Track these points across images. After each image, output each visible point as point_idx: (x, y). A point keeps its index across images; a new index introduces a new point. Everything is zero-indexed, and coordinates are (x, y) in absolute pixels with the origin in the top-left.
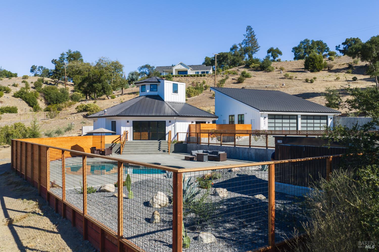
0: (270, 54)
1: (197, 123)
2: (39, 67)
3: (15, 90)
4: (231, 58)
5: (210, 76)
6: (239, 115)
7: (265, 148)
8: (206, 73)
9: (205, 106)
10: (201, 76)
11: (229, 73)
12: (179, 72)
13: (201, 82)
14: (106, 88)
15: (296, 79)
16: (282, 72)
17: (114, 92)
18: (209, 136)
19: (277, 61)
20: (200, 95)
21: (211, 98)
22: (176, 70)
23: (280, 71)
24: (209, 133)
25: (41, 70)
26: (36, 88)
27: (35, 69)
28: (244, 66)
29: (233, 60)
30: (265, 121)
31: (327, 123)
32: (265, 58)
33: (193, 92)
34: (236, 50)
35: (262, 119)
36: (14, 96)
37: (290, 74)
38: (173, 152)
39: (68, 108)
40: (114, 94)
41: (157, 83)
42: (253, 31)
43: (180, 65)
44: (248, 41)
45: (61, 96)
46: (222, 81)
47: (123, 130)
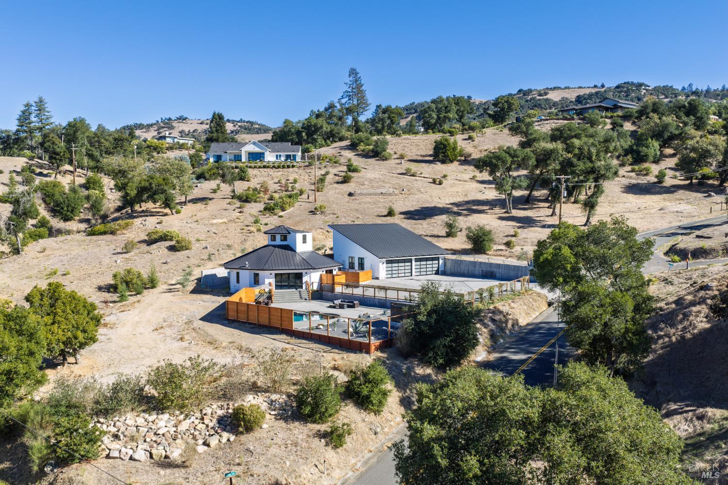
1: (327, 273)
5: (300, 166)
6: (359, 258)
7: (385, 298)
8: (293, 159)
14: (170, 200)
15: (420, 175)
16: (403, 162)
20: (296, 205)
23: (400, 159)
28: (348, 143)
30: (384, 266)
31: (439, 264)
33: (287, 203)
34: (333, 110)
35: (381, 264)
37: (414, 167)
41: (287, 235)
42: (360, 77)
43: (252, 144)
44: (351, 94)
46: (322, 180)
47: (267, 281)
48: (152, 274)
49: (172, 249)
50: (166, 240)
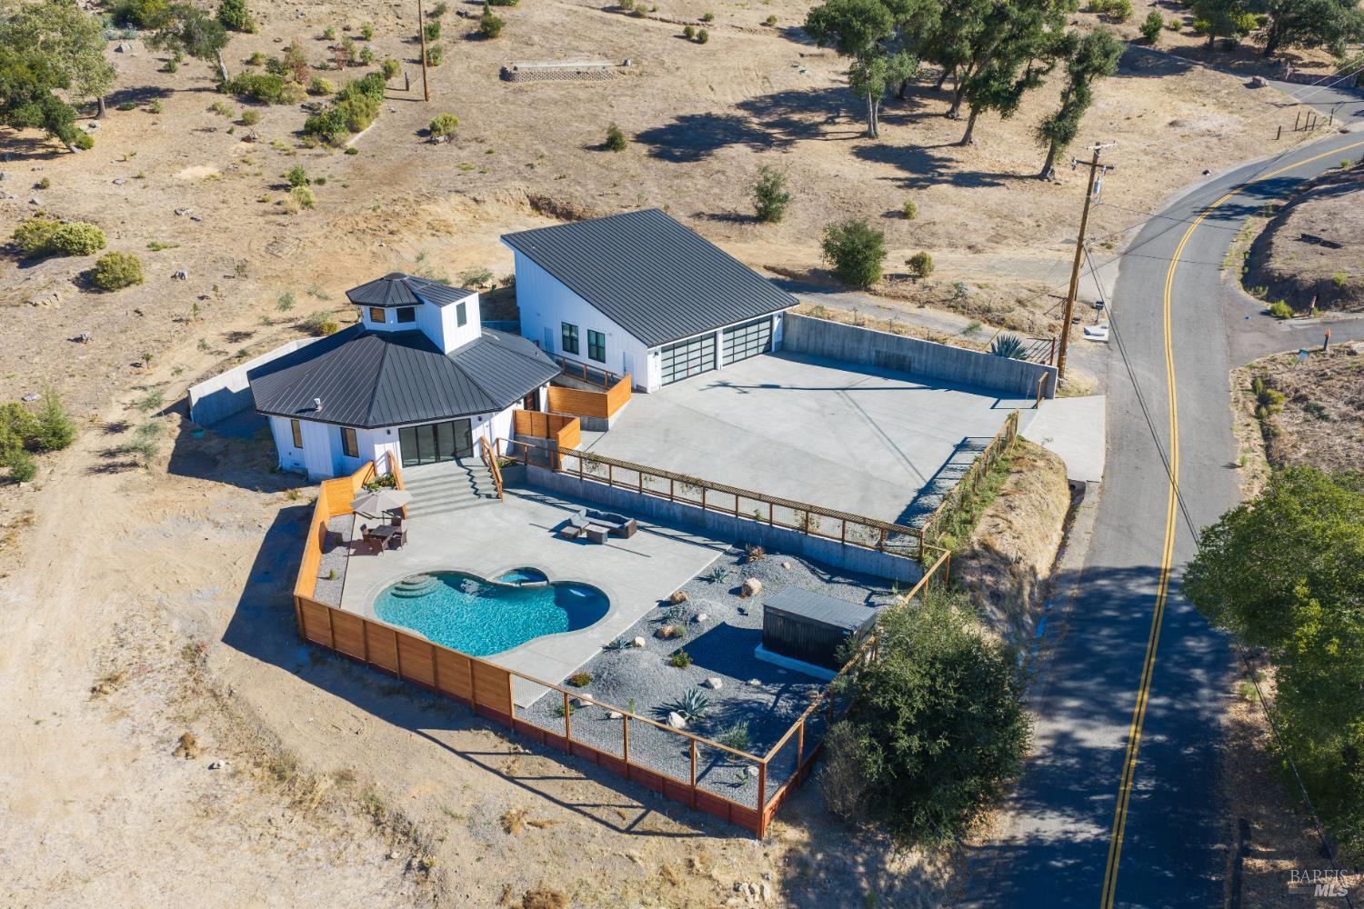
6: (589, 331)
7: (701, 508)
15: (653, 15)
20: (382, 114)
30: (657, 360)
33: (362, 111)
35: (651, 357)
41: (414, 306)
47: (380, 450)
48: (52, 411)
49: (90, 282)
50: (67, 254)
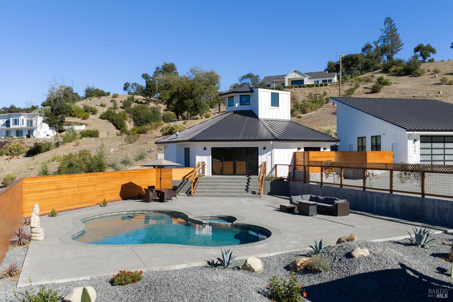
0: (419, 53)
1: (306, 149)
2: (133, 84)
3: (102, 111)
4: (362, 60)
5: (334, 85)
6: (372, 137)
7: (420, 196)
8: (329, 81)
9: (326, 125)
10: (321, 85)
11: (360, 80)
12: (292, 82)
13: (322, 93)
14: (199, 105)
16: (437, 76)
17: (211, 110)
18: (322, 171)
19: (429, 61)
20: (319, 110)
21: (334, 114)
22: (289, 79)
23: (434, 74)
24: (322, 167)
25: (135, 88)
26: (125, 108)
27: (128, 86)
28: (382, 70)
29: (366, 64)
30: (416, 146)
32: (411, 59)
33: (309, 106)
34: (370, 50)
35: (410, 142)
36: (100, 118)
38: (269, 194)
39: (153, 131)
40: (210, 112)
41: (249, 94)
42: (394, 24)
43: (294, 73)
44: (387, 38)
45: (151, 117)
46: (351, 91)
47: (198, 160)
